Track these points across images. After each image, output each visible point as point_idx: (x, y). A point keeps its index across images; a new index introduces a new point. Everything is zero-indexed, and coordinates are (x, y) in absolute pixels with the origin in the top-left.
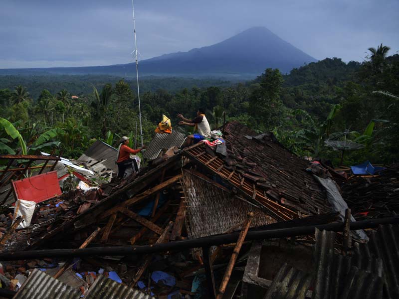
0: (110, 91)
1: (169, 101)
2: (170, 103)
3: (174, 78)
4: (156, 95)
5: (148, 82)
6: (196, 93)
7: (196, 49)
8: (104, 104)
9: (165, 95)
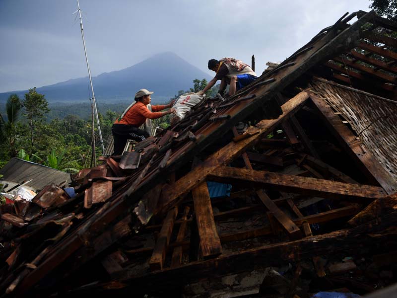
0: (18, 104)
1: (82, 127)
2: (83, 129)
3: (84, 103)
4: (66, 122)
5: (54, 109)
6: (111, 117)
7: (105, 73)
8: (11, 121)
9: (77, 121)
